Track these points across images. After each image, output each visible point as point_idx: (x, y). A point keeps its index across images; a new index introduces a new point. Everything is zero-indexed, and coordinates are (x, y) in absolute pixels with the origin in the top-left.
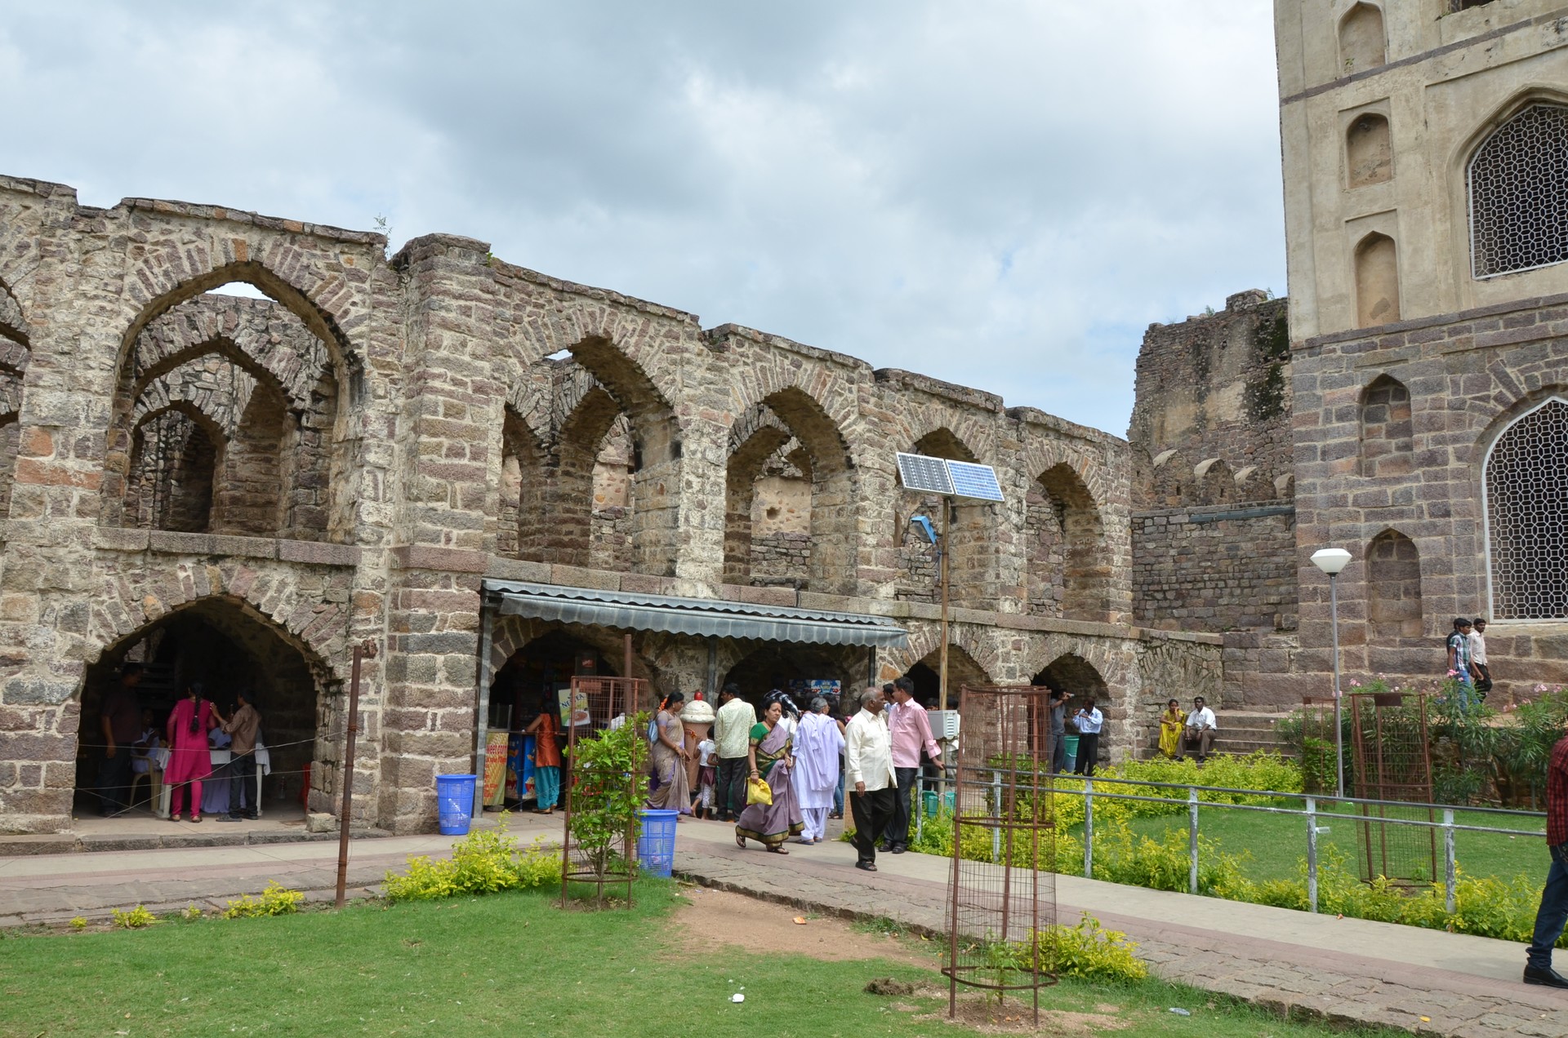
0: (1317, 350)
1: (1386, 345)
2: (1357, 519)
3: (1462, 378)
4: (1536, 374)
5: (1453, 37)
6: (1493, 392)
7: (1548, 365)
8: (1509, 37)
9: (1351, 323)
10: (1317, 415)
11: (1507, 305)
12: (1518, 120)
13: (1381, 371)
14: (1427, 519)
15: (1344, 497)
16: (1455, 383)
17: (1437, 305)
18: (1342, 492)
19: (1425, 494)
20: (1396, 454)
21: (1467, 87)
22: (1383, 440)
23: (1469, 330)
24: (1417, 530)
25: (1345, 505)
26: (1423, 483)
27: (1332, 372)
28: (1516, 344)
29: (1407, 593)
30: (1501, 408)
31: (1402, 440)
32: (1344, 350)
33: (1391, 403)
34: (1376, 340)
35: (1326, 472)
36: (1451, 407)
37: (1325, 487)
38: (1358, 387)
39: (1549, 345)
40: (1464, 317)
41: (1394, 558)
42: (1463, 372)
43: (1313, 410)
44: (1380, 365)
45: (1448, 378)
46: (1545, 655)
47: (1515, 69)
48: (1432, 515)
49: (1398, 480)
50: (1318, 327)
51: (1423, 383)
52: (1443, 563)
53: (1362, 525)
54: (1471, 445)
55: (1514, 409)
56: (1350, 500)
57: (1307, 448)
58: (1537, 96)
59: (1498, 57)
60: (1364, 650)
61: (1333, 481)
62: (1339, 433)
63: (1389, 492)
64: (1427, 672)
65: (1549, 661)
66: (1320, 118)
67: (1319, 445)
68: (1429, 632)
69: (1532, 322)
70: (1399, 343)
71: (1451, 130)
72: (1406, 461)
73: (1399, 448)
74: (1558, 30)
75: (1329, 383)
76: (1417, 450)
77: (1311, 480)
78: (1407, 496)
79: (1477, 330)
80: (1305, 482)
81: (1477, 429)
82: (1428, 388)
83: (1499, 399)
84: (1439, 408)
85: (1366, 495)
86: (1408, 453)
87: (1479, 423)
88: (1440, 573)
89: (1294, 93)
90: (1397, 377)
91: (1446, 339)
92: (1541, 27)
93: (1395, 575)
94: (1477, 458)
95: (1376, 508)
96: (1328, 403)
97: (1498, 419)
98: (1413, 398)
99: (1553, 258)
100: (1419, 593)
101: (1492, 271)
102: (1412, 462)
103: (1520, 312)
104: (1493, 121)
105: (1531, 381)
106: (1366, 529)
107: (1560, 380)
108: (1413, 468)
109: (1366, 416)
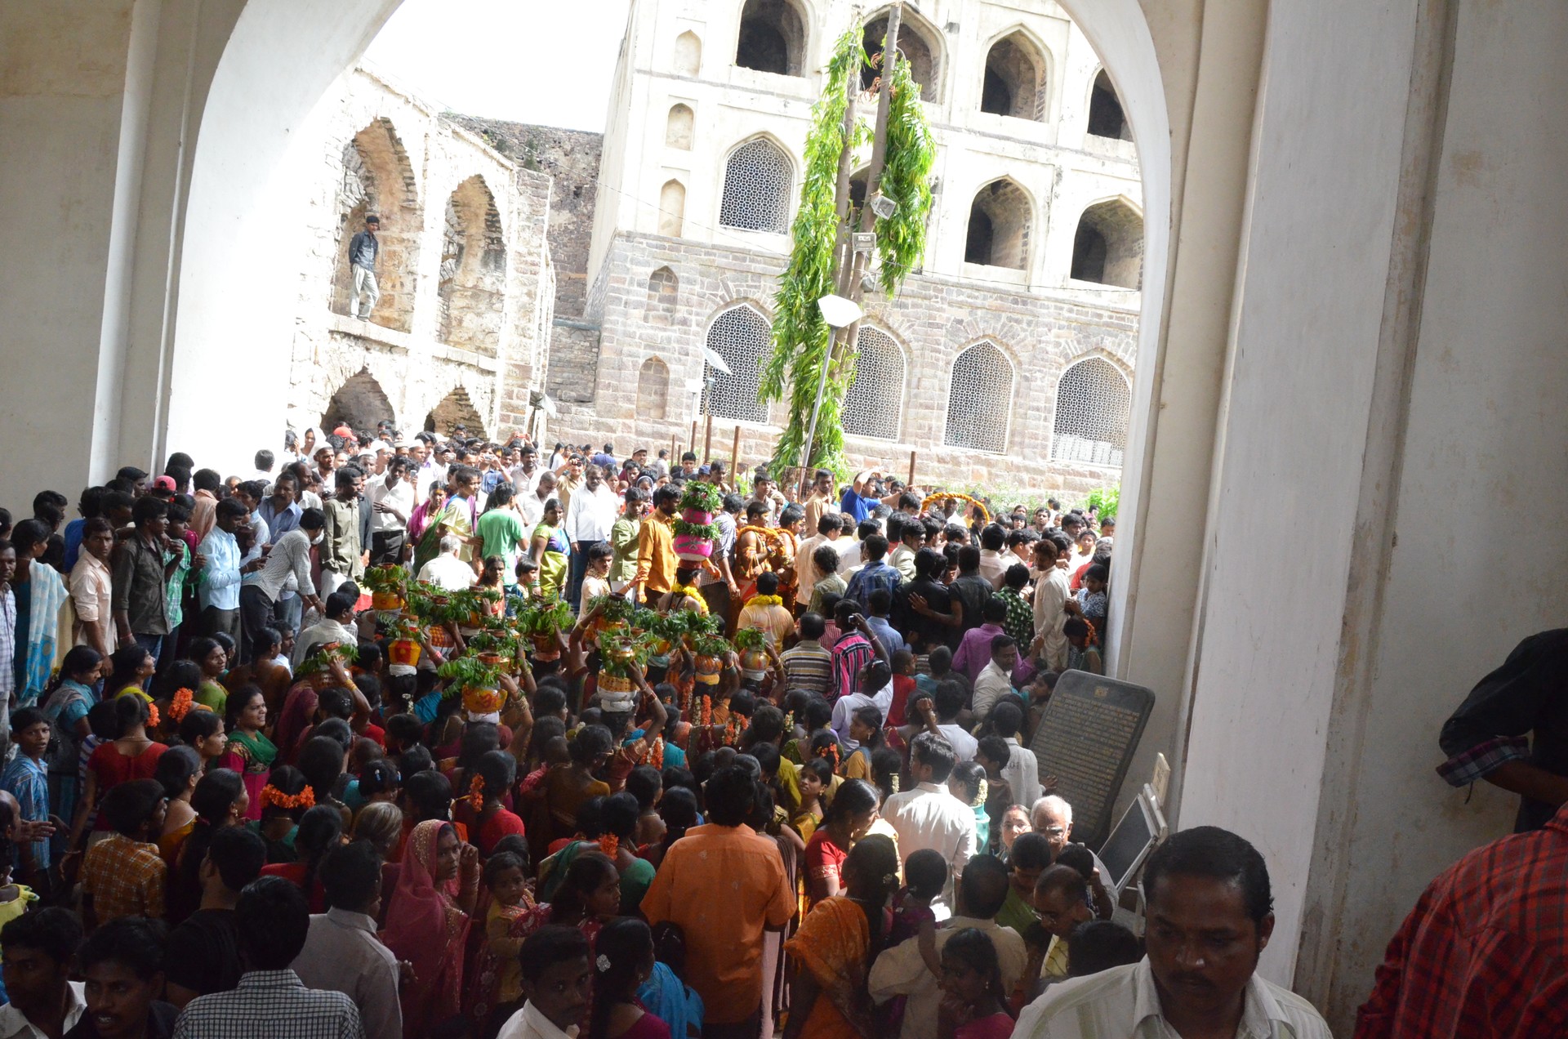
0: (631, 239)
1: (671, 249)
2: (640, 348)
3: (706, 281)
4: (741, 289)
5: (736, 81)
6: (720, 293)
7: (748, 286)
8: (763, 97)
9: (653, 229)
10: (625, 279)
11: (736, 248)
12: (754, 144)
13: (666, 263)
15: (635, 332)
16: (703, 283)
17: (701, 236)
18: (632, 329)
19: (678, 341)
20: (661, 312)
21: (737, 113)
22: (655, 302)
23: (715, 255)
24: (670, 360)
25: (634, 337)
26: (678, 334)
27: (638, 255)
28: (735, 270)
29: (656, 393)
30: (722, 303)
31: (666, 305)
32: (647, 245)
33: (665, 283)
34: (667, 244)
35: (626, 315)
36: (698, 296)
37: (624, 325)
38: (650, 270)
39: (750, 275)
40: (714, 247)
41: (652, 372)
42: (708, 277)
43: (624, 276)
44: (666, 260)
45: (698, 278)
46: (723, 437)
47: (762, 116)
48: (679, 353)
49: (665, 330)
50: (635, 225)
51: (687, 278)
52: (682, 381)
53: (642, 351)
54: (705, 319)
55: (727, 305)
56: (638, 335)
57: (617, 298)
58: (768, 137)
59: (756, 105)
60: (631, 422)
61: (629, 322)
62: (637, 294)
63: (659, 336)
65: (721, 439)
66: (657, 93)
67: (624, 298)
68: (669, 417)
69: (745, 261)
70: (678, 251)
71: (725, 136)
72: (666, 318)
73: (664, 310)
74: (784, 106)
75: (638, 263)
76: (678, 316)
77: (616, 318)
78: (669, 340)
79: (718, 256)
80: (613, 318)
81: (708, 311)
82: (690, 282)
83: (722, 298)
84: (693, 294)
85: (647, 334)
86: (669, 314)
87: (710, 309)
88: (679, 386)
89: (643, 68)
90: (674, 270)
91: (703, 257)
92: (777, 99)
93: (651, 382)
94: (704, 327)
95: (650, 343)
96: (634, 274)
97: (719, 308)
98: (680, 285)
99: (756, 228)
100: (663, 395)
101: (727, 224)
102: (670, 319)
103: (741, 254)
104: (745, 140)
105: (738, 292)
106: (643, 355)
107: (750, 296)
108: (672, 324)
109: (652, 287)
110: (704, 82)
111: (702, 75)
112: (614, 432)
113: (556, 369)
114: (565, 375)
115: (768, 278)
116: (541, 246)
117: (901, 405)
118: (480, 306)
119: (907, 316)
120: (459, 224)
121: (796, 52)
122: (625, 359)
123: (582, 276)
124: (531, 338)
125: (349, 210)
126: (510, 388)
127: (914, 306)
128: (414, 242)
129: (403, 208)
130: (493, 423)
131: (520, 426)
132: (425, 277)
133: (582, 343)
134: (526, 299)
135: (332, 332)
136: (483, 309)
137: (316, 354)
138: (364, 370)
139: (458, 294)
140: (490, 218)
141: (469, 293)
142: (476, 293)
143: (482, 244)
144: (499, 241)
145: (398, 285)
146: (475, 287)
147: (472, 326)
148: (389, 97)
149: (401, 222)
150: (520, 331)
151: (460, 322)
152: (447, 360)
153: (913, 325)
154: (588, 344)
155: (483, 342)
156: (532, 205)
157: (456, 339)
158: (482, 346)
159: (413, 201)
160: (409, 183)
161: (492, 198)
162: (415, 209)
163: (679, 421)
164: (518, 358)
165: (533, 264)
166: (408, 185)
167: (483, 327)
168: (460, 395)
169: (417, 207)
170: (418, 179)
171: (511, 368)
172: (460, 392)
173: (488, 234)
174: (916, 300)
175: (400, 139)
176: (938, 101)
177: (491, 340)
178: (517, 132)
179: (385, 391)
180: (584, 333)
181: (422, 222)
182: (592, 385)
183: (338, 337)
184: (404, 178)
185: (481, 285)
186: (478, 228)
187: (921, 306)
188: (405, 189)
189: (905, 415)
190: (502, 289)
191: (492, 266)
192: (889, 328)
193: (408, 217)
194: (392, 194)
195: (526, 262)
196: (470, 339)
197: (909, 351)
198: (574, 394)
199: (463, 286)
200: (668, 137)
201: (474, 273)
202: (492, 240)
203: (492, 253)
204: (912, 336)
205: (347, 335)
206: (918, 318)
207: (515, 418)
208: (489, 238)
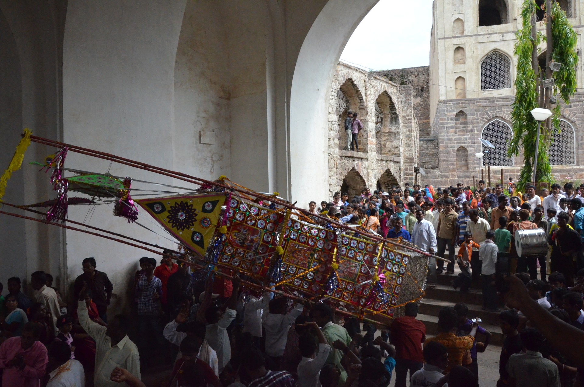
0: (446, 103)
1: (462, 103)
2: (455, 144)
3: (479, 113)
4: (494, 113)
5: (480, 32)
6: (485, 117)
7: (497, 112)
8: (492, 35)
9: (454, 97)
10: (445, 119)
11: (489, 98)
12: (491, 55)
13: (461, 109)
14: (470, 144)
15: (452, 138)
16: (477, 114)
17: (474, 96)
18: (451, 137)
19: (470, 138)
20: (462, 129)
21: (482, 45)
22: (459, 125)
23: (481, 102)
24: (468, 147)
25: (452, 140)
26: (470, 136)
27: (449, 108)
28: (490, 106)
29: (463, 160)
30: (486, 120)
31: (463, 126)
32: (452, 104)
33: (462, 117)
34: (460, 102)
35: (447, 132)
36: (476, 119)
37: (447, 136)
38: (455, 113)
39: (497, 107)
40: (480, 99)
41: (461, 153)
42: (479, 111)
43: (444, 117)
45: (476, 113)
46: (494, 174)
47: (493, 43)
48: (471, 143)
49: (464, 135)
50: (447, 97)
51: (470, 113)
52: (473, 154)
53: (456, 145)
54: (480, 128)
55: (489, 121)
56: (453, 139)
57: (443, 126)
58: (497, 50)
59: (490, 40)
60: (456, 173)
61: (449, 134)
62: (451, 123)
63: (462, 138)
64: (470, 178)
65: (495, 175)
66: (448, 45)
67: (446, 126)
68: (470, 169)
69: (494, 102)
70: (465, 103)
71: (478, 55)
72: (464, 131)
73: (463, 128)
74: (503, 37)
75: (450, 111)
76: (469, 129)
77: (443, 134)
78: (466, 139)
79: (483, 102)
80: (442, 134)
81: (481, 125)
82: (472, 114)
83: (486, 118)
84: (474, 119)
85: (457, 138)
86: (465, 129)
87: (482, 123)
88: (473, 156)
89: (441, 37)
90: (464, 111)
91: (476, 104)
92: (499, 35)
93: (461, 156)
94: (480, 131)
95: (459, 141)
96: (448, 116)
97: (486, 123)
98: (468, 117)
99: (497, 88)
100: (466, 161)
101: (484, 89)
102: (465, 131)
103: (492, 100)
104: (487, 54)
105: (493, 115)
106: (457, 146)
107: (498, 115)
108: (467, 132)
109: (456, 120)
110: (467, 36)
111: (466, 33)
112: (448, 178)
113: (422, 157)
114: (426, 159)
115: (505, 107)
116: (411, 112)
117: (575, 149)
118: (392, 138)
119: (572, 110)
120: (380, 110)
121: (504, 14)
122: (449, 149)
123: (428, 120)
124: (412, 147)
125: (342, 113)
126: (406, 167)
127: (575, 106)
128: (365, 120)
129: (360, 109)
130: (401, 181)
131: (412, 181)
132: (370, 131)
133: (431, 146)
134: (408, 133)
135: (341, 157)
136: (393, 139)
137: (336, 165)
138: (353, 168)
139: (383, 136)
140: (391, 106)
141: (387, 135)
142: (390, 134)
143: (389, 116)
144: (396, 113)
145: (362, 136)
146: (389, 132)
147: (389, 146)
148: (350, 71)
149: (360, 113)
150: (407, 145)
151: (385, 146)
152: (382, 160)
153: (575, 114)
154: (434, 146)
155: (394, 151)
156: (406, 98)
157: (384, 152)
158: (394, 153)
159: (363, 105)
160: (361, 99)
161: (391, 98)
162: (364, 108)
163: (475, 170)
164: (407, 155)
165: (409, 119)
166: (360, 100)
167: (394, 146)
168: (388, 172)
169: (365, 107)
170: (364, 97)
171: (406, 159)
172: (388, 171)
173: (391, 112)
174: (575, 103)
175: (356, 84)
176: (573, 17)
177: (397, 150)
178: (396, 72)
179: (361, 174)
180: (432, 142)
181: (367, 112)
182: (437, 161)
183: (343, 158)
184: (359, 98)
185: (391, 131)
186: (387, 111)
187: (578, 105)
188: (360, 102)
189: (577, 153)
190: (399, 131)
191: (394, 123)
192: (564, 117)
193: (362, 111)
194: (355, 104)
195: (406, 119)
196: (389, 151)
197: (575, 125)
198: (431, 166)
199: (385, 132)
200: (455, 61)
201: (388, 127)
202: (393, 113)
203: (394, 118)
204: (575, 119)
205: (346, 157)
206: (578, 111)
207: (410, 178)
208: (392, 113)
